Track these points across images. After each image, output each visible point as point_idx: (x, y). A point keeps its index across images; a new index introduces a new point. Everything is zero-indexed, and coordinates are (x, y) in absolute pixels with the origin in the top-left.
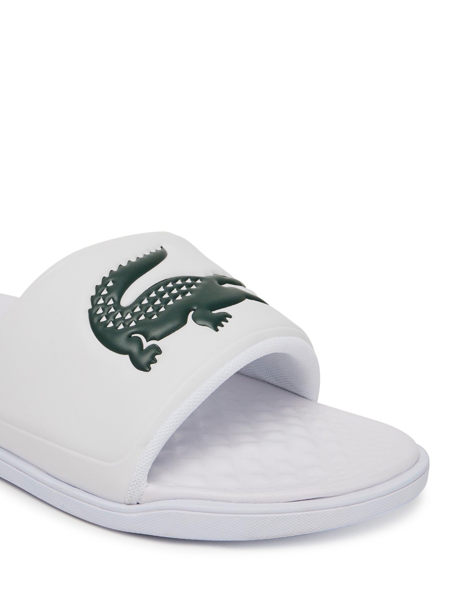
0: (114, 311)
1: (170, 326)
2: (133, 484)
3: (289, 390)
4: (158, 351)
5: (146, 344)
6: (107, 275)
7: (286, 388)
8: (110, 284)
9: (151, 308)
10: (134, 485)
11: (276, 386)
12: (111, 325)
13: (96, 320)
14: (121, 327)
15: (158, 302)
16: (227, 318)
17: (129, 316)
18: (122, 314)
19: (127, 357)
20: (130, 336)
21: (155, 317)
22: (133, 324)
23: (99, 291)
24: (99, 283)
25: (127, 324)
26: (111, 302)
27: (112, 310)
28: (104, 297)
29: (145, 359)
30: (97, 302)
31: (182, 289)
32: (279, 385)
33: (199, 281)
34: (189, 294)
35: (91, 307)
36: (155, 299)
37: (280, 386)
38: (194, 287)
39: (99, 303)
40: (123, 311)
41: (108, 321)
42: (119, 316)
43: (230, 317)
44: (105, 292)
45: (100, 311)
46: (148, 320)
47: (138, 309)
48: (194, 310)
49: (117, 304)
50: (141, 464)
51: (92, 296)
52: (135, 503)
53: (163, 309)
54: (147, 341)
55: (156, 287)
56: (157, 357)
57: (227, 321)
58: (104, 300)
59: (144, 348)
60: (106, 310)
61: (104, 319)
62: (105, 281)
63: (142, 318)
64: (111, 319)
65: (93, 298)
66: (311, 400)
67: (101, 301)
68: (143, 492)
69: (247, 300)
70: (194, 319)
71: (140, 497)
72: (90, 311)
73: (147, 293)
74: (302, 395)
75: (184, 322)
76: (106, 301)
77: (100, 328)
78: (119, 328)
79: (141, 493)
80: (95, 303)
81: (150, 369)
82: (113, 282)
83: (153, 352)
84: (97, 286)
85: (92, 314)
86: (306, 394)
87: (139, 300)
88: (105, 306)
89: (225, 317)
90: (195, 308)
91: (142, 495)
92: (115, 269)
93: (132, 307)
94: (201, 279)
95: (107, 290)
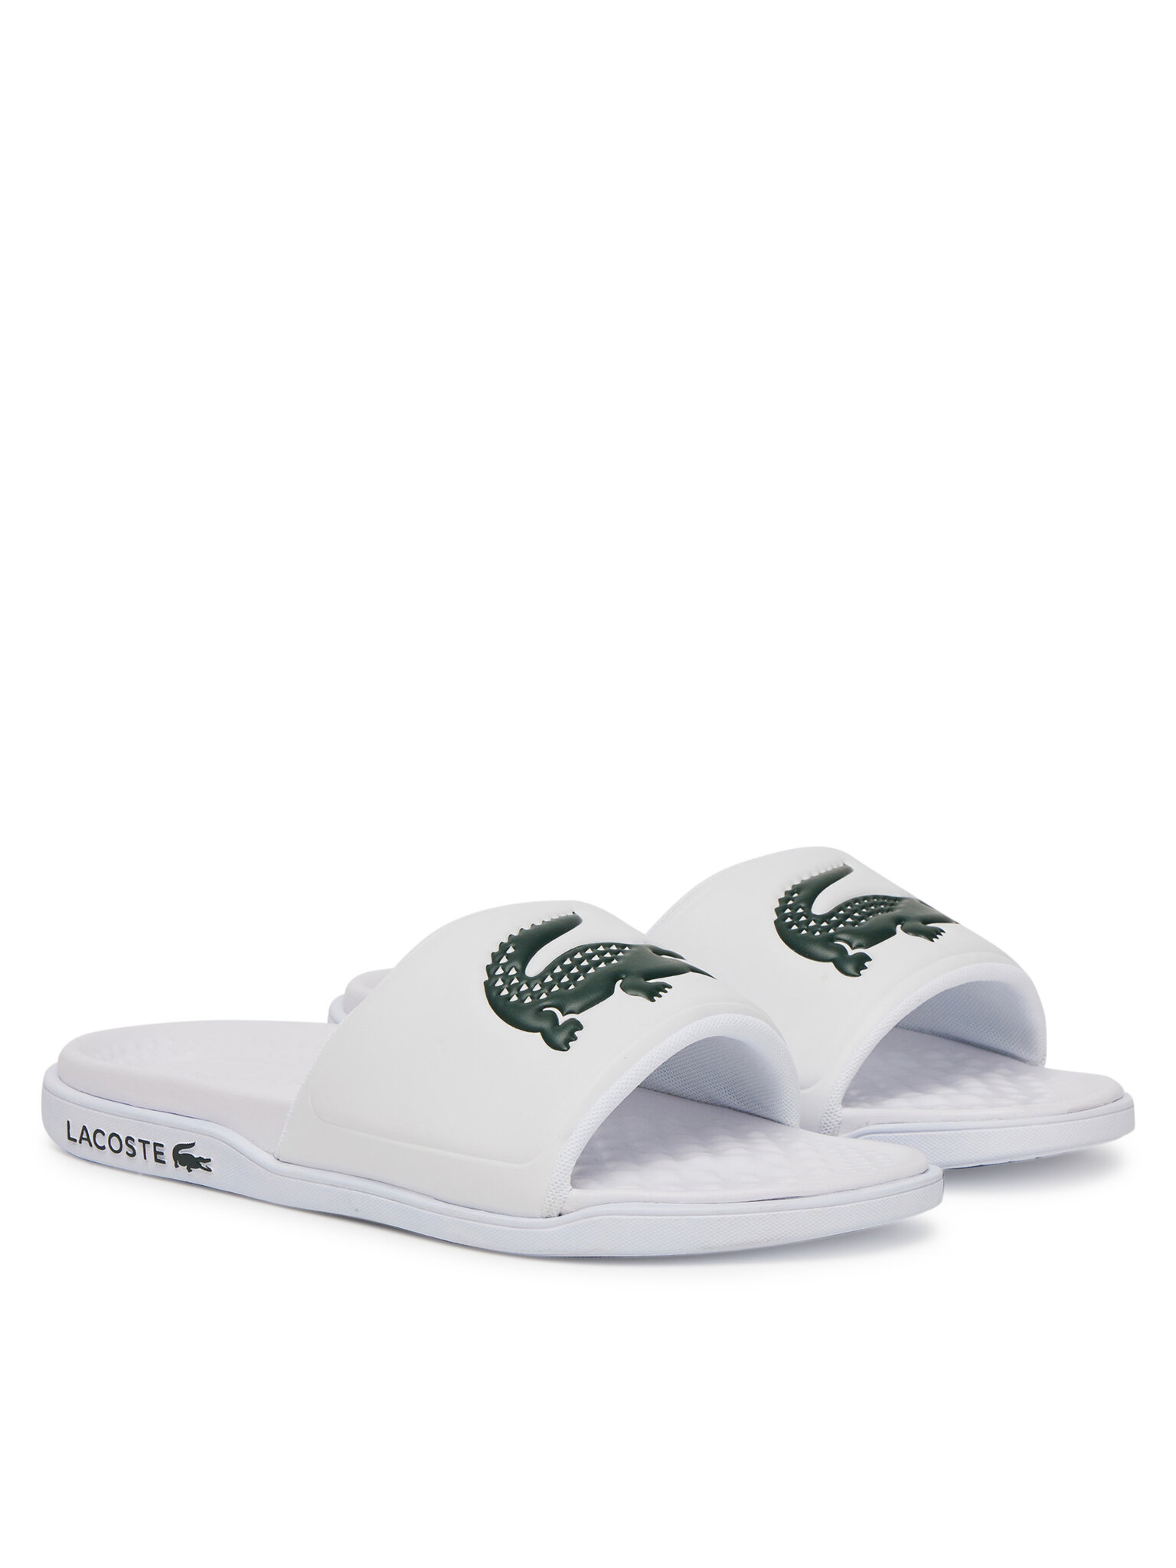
0: (518, 982)
1: (592, 997)
2: (553, 1187)
3: (758, 1114)
4: (579, 1026)
5: (562, 1019)
6: (506, 941)
7: (754, 1112)
8: (511, 950)
9: (566, 977)
10: (554, 1189)
11: (740, 1111)
12: (514, 998)
13: (494, 994)
14: (529, 1000)
15: (565, 979)
16: (666, 989)
17: (537, 988)
18: (528, 985)
19: (539, 1034)
20: (541, 1010)
21: (572, 987)
22: (544, 996)
23: (497, 959)
24: (496, 950)
25: (536, 996)
26: (513, 972)
27: (515, 981)
28: (504, 966)
29: (560, 1038)
30: (495, 971)
31: (605, 956)
32: (744, 1108)
33: (627, 949)
34: (615, 961)
35: (487, 978)
36: (571, 967)
37: (746, 1110)
38: (621, 954)
39: (497, 973)
40: (530, 981)
41: (512, 994)
42: (525, 988)
43: (670, 987)
44: (504, 960)
45: (500, 983)
46: (563, 990)
47: (549, 979)
48: (622, 979)
49: (521, 974)
50: (560, 1168)
51: (488, 966)
52: (557, 1213)
53: (581, 978)
54: (563, 1015)
55: (571, 954)
56: (577, 1033)
57: (666, 992)
58: (503, 969)
59: (560, 1024)
60: (508, 981)
61: (505, 992)
62: (503, 947)
63: (556, 988)
64: (515, 992)
65: (488, 968)
66: (789, 1125)
67: (500, 971)
68: (565, 1198)
69: (691, 973)
70: (624, 988)
71: (561, 1206)
72: (486, 984)
73: (560, 960)
74: (776, 1119)
75: (610, 992)
76: (507, 970)
77: (501, 1003)
78: (526, 1002)
79: (564, 1200)
80: (492, 973)
81: (569, 1048)
82: (514, 948)
83: (572, 1027)
84: (493, 953)
85: (489, 987)
86: (782, 1117)
87: (550, 969)
88: (506, 977)
89: (663, 987)
90: (624, 976)
91: (564, 1202)
92: (516, 933)
93: (541, 977)
94: (629, 946)
95: (507, 958)
